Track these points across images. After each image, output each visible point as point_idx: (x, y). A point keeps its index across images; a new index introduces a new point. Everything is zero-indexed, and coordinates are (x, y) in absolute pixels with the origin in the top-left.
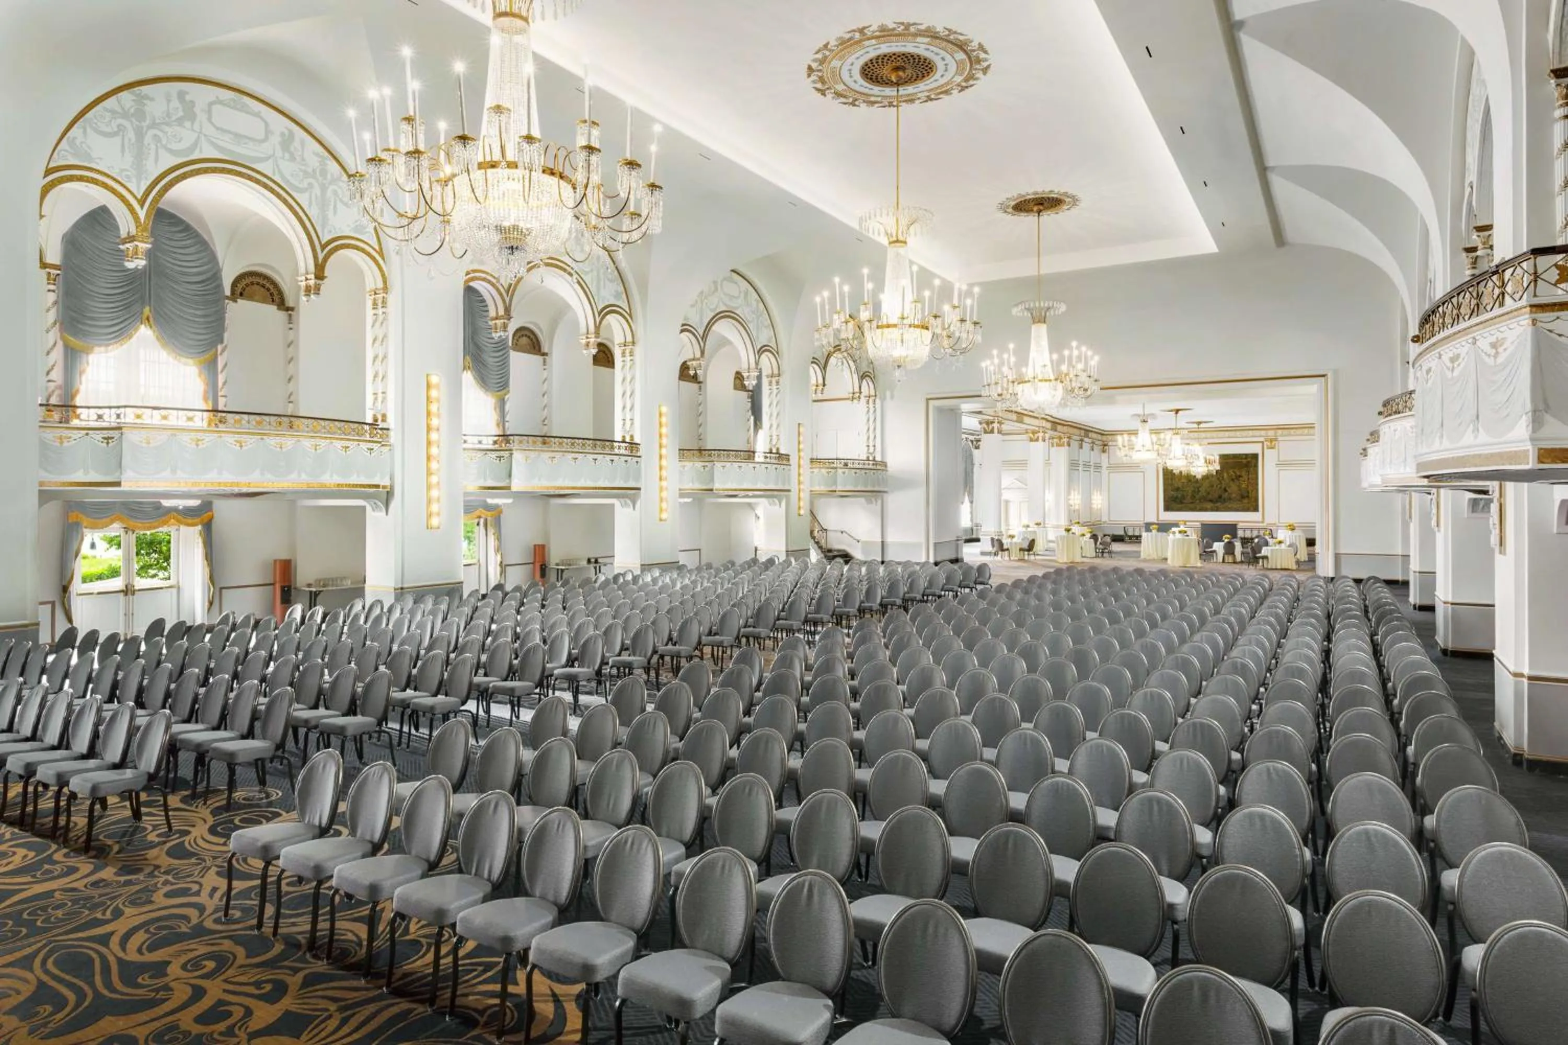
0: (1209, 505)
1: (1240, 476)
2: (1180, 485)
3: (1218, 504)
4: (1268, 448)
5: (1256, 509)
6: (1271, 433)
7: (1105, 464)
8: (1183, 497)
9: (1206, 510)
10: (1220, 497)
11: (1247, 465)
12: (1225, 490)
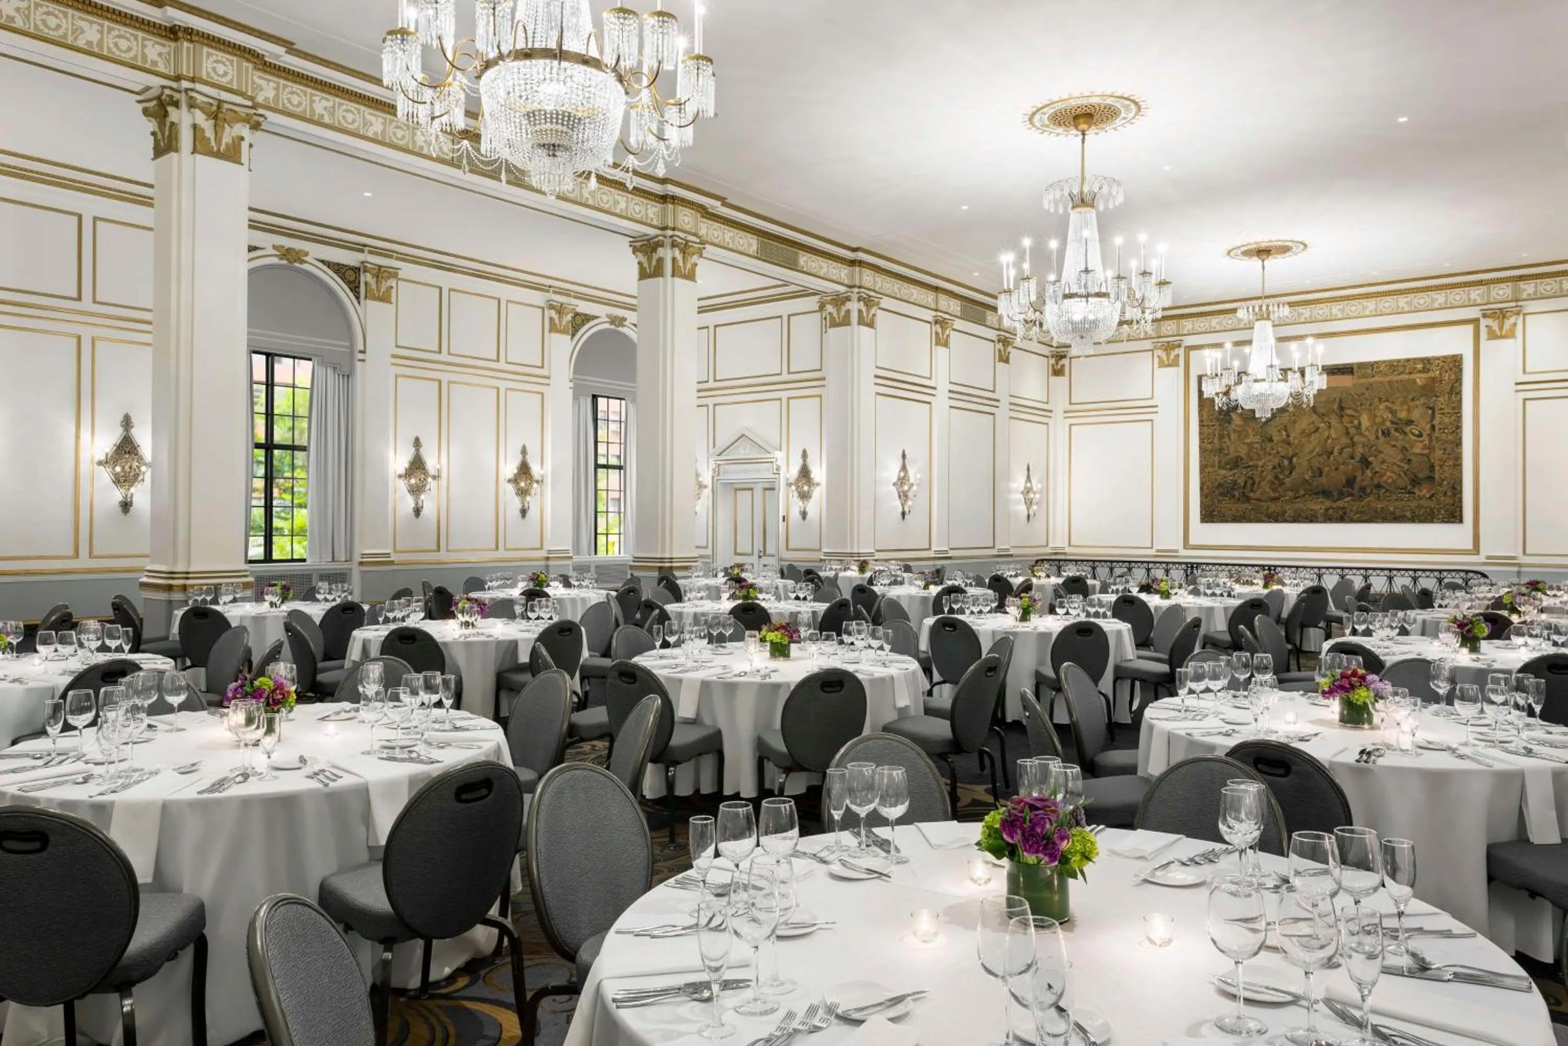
0: (1318, 506)
1: (1410, 422)
2: (1243, 451)
3: (1346, 502)
4: (1492, 336)
5: (1454, 515)
6: (1503, 292)
7: (1060, 404)
8: (1252, 483)
9: (1311, 519)
10: (1350, 482)
11: (1429, 389)
12: (1365, 463)
